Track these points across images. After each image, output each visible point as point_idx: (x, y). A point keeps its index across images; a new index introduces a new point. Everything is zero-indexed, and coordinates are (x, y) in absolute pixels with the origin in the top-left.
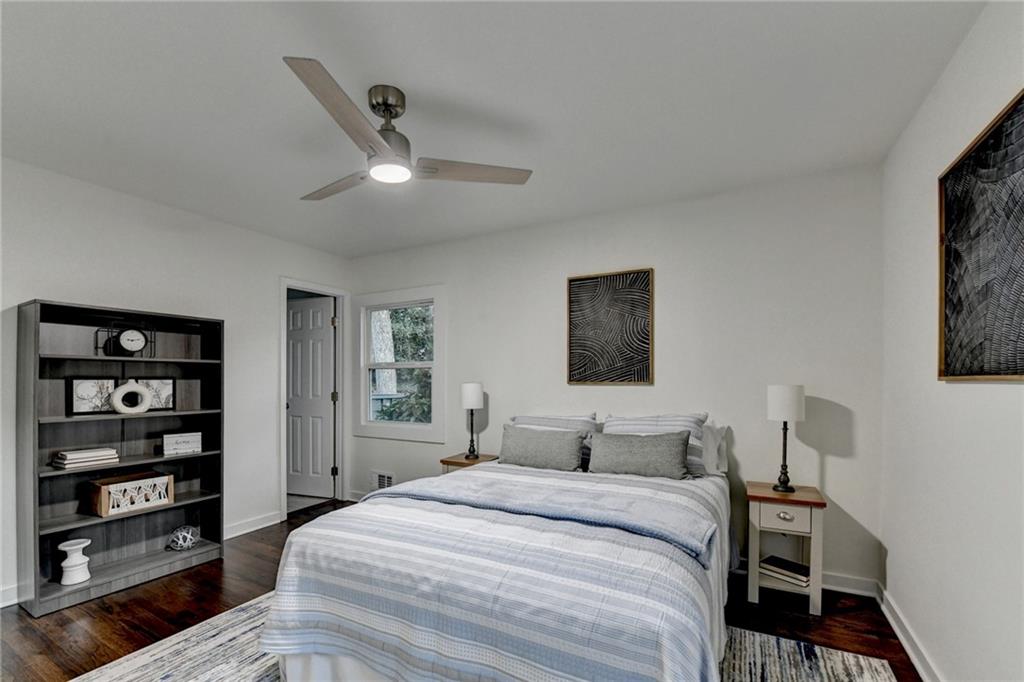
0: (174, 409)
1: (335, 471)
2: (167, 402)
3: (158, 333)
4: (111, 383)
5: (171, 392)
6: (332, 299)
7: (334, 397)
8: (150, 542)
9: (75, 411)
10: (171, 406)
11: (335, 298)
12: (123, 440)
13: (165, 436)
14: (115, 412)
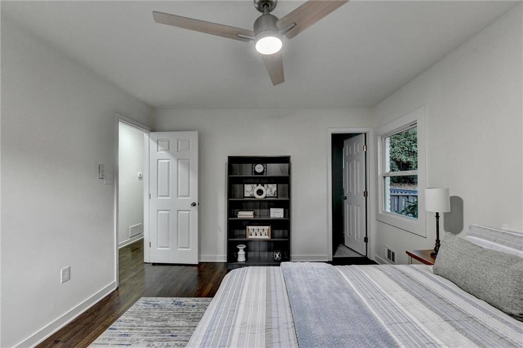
0: (277, 197)
1: (366, 240)
2: (275, 194)
3: (267, 164)
4: (256, 185)
5: (276, 189)
6: (364, 135)
7: (366, 194)
8: (269, 253)
9: (245, 196)
10: (276, 196)
11: (365, 134)
12: (260, 209)
13: (271, 209)
14: (254, 197)
